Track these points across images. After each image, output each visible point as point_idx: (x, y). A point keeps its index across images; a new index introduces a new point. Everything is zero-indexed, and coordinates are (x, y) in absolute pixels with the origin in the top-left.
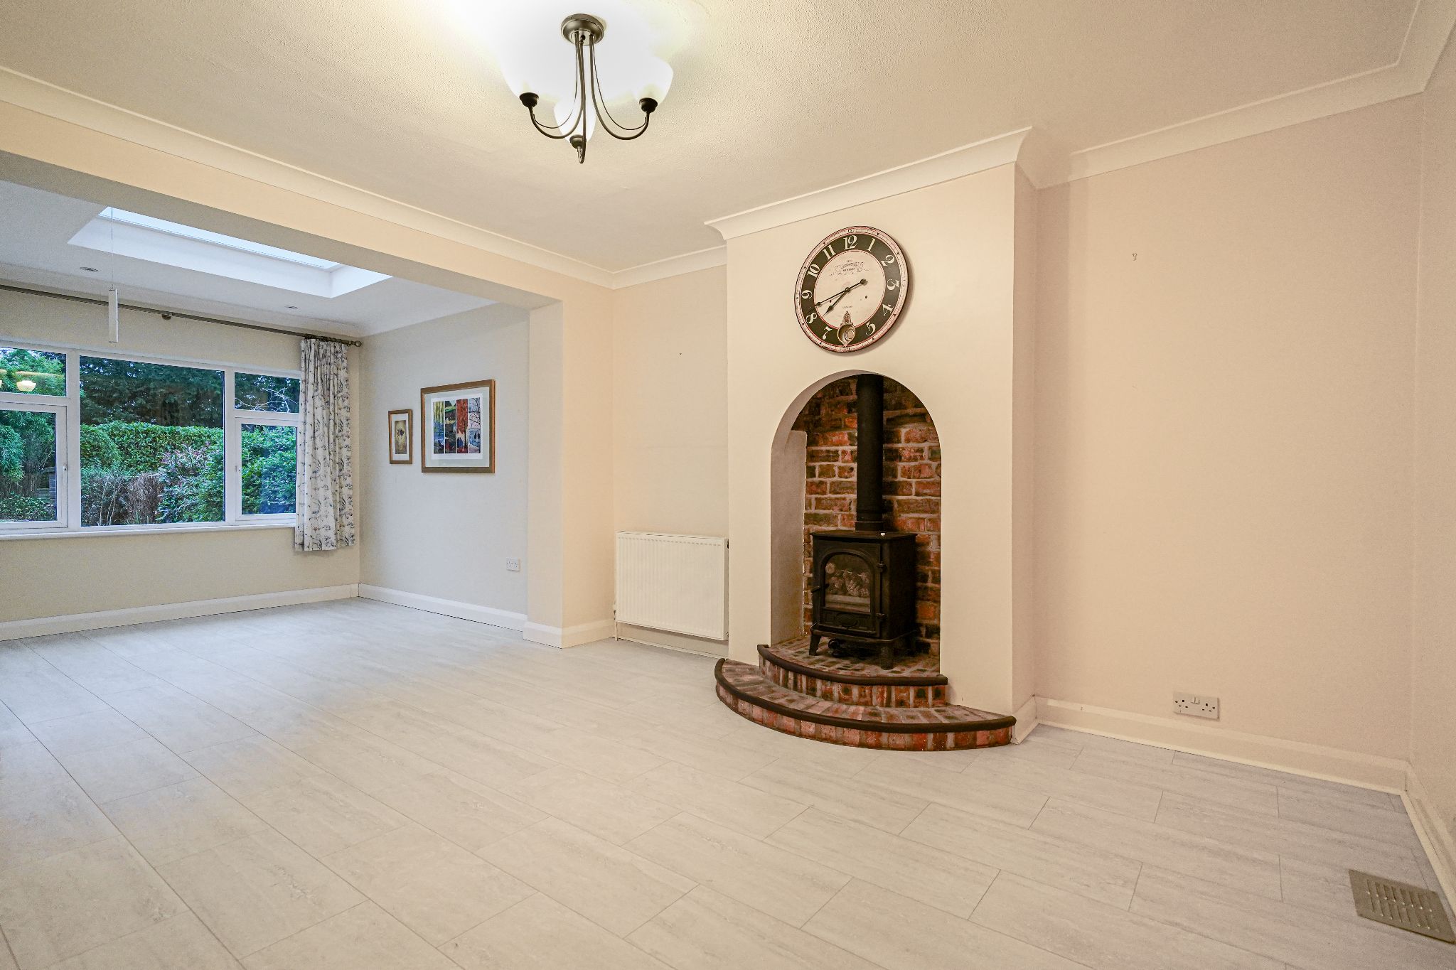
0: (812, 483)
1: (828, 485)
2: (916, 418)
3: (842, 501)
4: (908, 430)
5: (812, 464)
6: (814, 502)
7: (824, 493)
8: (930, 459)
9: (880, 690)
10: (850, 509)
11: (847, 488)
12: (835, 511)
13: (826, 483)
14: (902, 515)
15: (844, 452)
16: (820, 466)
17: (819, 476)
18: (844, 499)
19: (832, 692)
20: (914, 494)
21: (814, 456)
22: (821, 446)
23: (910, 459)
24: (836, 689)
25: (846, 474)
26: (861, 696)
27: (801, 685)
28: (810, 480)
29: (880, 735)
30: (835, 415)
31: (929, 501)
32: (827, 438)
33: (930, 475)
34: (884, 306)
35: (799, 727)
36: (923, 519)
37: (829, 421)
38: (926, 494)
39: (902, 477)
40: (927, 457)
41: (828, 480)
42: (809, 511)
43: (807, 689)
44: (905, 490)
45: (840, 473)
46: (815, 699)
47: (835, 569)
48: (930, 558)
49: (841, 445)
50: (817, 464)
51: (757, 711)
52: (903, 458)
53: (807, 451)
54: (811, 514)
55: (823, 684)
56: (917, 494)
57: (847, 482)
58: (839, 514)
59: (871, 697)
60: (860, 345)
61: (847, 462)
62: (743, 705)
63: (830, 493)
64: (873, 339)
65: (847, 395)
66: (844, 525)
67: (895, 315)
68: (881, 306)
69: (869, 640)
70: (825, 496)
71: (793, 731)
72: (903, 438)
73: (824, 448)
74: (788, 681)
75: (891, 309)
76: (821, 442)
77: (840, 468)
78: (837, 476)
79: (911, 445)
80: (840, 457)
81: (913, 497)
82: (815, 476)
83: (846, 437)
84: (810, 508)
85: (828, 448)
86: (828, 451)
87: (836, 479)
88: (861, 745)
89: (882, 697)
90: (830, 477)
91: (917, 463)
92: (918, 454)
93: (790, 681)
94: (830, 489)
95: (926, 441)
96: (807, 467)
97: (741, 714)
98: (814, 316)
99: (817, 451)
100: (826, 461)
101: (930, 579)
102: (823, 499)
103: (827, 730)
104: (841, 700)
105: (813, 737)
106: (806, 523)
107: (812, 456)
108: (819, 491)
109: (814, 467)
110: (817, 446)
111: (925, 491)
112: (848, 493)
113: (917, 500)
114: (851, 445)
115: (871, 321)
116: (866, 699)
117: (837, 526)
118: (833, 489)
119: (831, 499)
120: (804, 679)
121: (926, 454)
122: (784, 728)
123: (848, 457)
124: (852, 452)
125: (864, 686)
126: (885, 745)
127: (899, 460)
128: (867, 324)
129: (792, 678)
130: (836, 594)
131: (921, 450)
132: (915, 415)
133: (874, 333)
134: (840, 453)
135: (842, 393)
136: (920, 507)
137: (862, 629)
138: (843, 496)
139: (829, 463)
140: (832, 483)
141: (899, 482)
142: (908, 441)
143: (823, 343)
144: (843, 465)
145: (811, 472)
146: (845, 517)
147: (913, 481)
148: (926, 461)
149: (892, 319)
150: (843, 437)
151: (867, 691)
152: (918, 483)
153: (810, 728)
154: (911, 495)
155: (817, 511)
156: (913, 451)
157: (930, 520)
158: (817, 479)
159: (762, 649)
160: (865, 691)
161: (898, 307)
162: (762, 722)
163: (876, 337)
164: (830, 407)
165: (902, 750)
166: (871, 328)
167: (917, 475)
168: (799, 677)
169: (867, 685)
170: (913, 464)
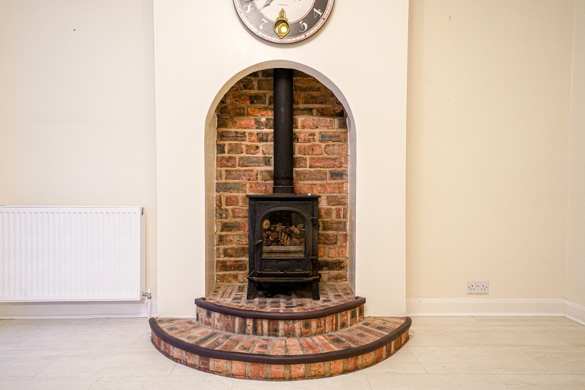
0: (223, 158)
1: (237, 160)
2: (305, 112)
3: (250, 173)
4: (304, 119)
5: (222, 143)
6: (224, 173)
7: (234, 166)
8: (320, 141)
9: (331, 318)
10: (257, 178)
11: (254, 162)
12: (243, 180)
13: (235, 158)
14: (299, 182)
15: (251, 134)
16: (230, 144)
17: (228, 153)
18: (252, 171)
19: (294, 329)
20: (308, 166)
21: (223, 136)
22: (231, 128)
23: (304, 141)
24: (298, 325)
25: (253, 151)
26: (318, 327)
27: (262, 329)
28: (220, 155)
29: (357, 358)
30: (240, 104)
31: (319, 171)
32: (236, 122)
33: (320, 152)
34: (315, 10)
35: (288, 372)
36: (315, 184)
37: (233, 109)
38: (317, 167)
39: (299, 154)
40: (318, 140)
41: (237, 156)
42: (220, 181)
43: (269, 331)
44: (301, 164)
45: (247, 150)
46: (278, 339)
47: (271, 224)
48: (321, 213)
49: (248, 128)
50: (226, 143)
51: (237, 366)
52: (299, 140)
53: (218, 132)
54: (221, 184)
55: (285, 324)
56: (311, 167)
57: (254, 157)
58: (247, 183)
59: (325, 326)
60: (294, 39)
61: (254, 141)
62: (213, 363)
63: (239, 166)
64: (305, 36)
65: (250, 89)
66: (251, 191)
67: (324, 19)
68: (312, 10)
69: (306, 279)
70: (234, 168)
71: (282, 376)
72: (299, 126)
73: (233, 130)
74: (246, 328)
75: (321, 14)
76: (230, 124)
77: (247, 146)
78: (244, 152)
79: (306, 130)
80: (247, 138)
81: (308, 169)
82: (224, 153)
83: (253, 122)
84: (221, 179)
85: (237, 130)
86: (236, 132)
87: (244, 155)
88: (345, 372)
89: (333, 324)
90: (238, 153)
91: (310, 144)
92: (311, 137)
93: (248, 328)
94: (239, 163)
95: (317, 128)
96: (218, 145)
97: (213, 372)
98: (252, 7)
99: (227, 132)
100: (235, 140)
101: (321, 228)
102: (233, 171)
103: (316, 367)
104: (302, 335)
105: (303, 377)
106: (217, 191)
107: (221, 136)
108: (229, 164)
109: (224, 145)
110: (226, 127)
111: (317, 164)
112: (255, 166)
113: (310, 171)
114: (257, 128)
115: (304, 20)
116: (321, 329)
117: (246, 192)
118: (241, 163)
119: (240, 171)
120: (265, 324)
121: (317, 137)
122: (273, 376)
123: (254, 138)
124: (258, 134)
125: (320, 318)
126: (360, 365)
127: (296, 141)
128: (300, 23)
129: (251, 324)
130: (270, 245)
131: (313, 134)
132: (305, 109)
133: (307, 30)
134: (247, 134)
135: (245, 87)
136: (312, 176)
137: (298, 271)
138: (250, 168)
139: (237, 142)
140: (241, 158)
141: (297, 158)
142: (303, 127)
143: (259, 32)
144: (249, 144)
145: (221, 149)
146: (253, 185)
147: (308, 157)
148: (317, 143)
149: (321, 22)
150: (251, 122)
151: (322, 322)
152: (311, 159)
153: (300, 369)
154: (306, 167)
155: (227, 181)
156: (307, 135)
157: (320, 185)
158: (226, 155)
159: (200, 303)
160: (320, 322)
161: (327, 13)
162: (245, 376)
163: (308, 34)
164: (235, 98)
165: (371, 365)
166: (304, 26)
167: (310, 153)
168: (259, 322)
169: (322, 317)
170: (307, 144)
